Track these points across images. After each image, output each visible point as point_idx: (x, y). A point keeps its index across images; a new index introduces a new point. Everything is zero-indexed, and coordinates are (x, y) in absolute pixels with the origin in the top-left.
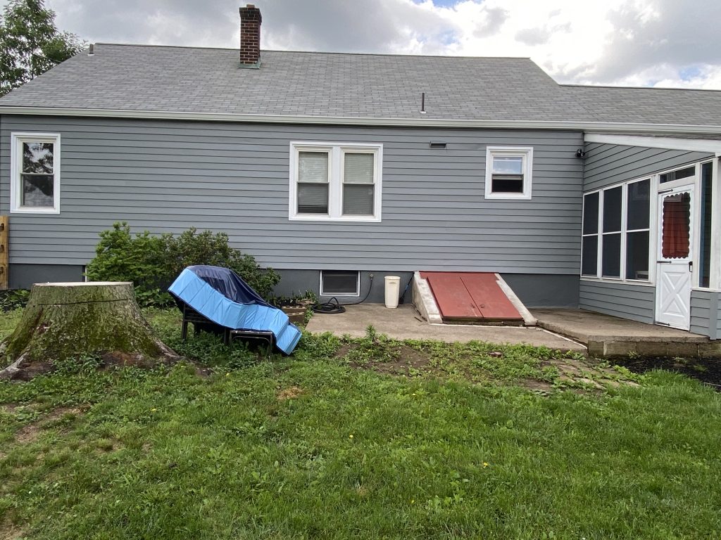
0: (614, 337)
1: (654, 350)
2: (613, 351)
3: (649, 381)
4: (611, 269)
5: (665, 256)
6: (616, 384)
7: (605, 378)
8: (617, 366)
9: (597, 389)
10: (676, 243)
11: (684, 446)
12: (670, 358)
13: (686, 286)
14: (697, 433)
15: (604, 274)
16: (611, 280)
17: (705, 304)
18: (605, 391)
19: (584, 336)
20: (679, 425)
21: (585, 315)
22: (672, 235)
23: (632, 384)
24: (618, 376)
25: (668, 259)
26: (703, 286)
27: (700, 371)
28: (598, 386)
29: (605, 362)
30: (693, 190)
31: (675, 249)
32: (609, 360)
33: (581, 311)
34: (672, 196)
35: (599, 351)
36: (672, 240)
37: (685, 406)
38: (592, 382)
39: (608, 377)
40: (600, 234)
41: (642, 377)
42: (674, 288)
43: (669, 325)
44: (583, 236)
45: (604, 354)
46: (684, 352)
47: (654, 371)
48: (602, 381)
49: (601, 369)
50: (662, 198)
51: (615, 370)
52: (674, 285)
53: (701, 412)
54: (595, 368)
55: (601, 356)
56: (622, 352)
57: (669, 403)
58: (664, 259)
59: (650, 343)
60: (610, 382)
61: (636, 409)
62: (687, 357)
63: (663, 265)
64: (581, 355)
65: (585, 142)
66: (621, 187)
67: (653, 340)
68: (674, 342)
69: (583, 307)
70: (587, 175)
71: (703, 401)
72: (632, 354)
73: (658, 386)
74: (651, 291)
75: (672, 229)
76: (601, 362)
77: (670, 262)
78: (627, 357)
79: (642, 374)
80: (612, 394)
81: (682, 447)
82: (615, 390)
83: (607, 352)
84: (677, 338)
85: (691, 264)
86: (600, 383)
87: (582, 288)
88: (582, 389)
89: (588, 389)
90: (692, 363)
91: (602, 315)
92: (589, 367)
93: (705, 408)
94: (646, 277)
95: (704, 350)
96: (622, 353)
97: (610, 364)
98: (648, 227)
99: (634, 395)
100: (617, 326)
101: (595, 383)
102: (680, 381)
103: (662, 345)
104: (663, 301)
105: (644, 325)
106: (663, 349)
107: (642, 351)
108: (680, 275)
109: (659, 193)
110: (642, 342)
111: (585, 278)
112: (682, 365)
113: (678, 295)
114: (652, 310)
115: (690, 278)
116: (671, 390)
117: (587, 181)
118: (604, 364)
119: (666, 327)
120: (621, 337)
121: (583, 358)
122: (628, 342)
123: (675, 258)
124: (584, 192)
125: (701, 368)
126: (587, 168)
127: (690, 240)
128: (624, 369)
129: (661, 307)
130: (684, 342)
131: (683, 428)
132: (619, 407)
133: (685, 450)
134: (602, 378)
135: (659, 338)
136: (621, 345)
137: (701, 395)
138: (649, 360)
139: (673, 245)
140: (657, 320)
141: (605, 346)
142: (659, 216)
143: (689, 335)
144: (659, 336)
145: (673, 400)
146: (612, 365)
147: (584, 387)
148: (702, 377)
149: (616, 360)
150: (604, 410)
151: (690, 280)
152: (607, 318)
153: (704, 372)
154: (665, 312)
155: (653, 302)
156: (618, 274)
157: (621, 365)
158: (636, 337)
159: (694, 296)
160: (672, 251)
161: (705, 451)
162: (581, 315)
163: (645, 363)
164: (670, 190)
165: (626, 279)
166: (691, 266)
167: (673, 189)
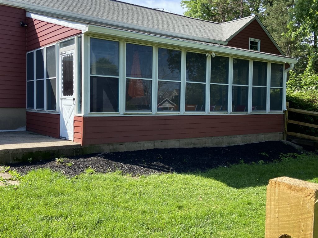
0: (18, 150)
5: (64, 95)
13: (73, 113)
25: (65, 97)
26: (79, 113)
30: (74, 53)
34: (66, 57)
40: (35, 80)
43: (66, 138)
44: (27, 81)
45: (11, 162)
46: (66, 155)
58: (63, 97)
63: (63, 101)
65: (27, 17)
66: (43, 49)
68: (60, 149)
70: (28, 40)
74: (58, 117)
77: (66, 99)
85: (74, 99)
94: (55, 108)
95: (78, 152)
98: (55, 76)
108: (70, 107)
109: (60, 54)
111: (29, 110)
112: (60, 164)
114: (58, 129)
117: (28, 44)
119: (64, 139)
120: (23, 149)
123: (68, 96)
124: (27, 51)
125: (70, 164)
127: (74, 85)
129: (63, 127)
130: (66, 149)
140: (61, 135)
142: (60, 69)
151: (74, 109)
154: (64, 130)
158: (33, 148)
159: (75, 120)
164: (65, 52)
165: (47, 110)
166: (74, 101)
167: (66, 52)
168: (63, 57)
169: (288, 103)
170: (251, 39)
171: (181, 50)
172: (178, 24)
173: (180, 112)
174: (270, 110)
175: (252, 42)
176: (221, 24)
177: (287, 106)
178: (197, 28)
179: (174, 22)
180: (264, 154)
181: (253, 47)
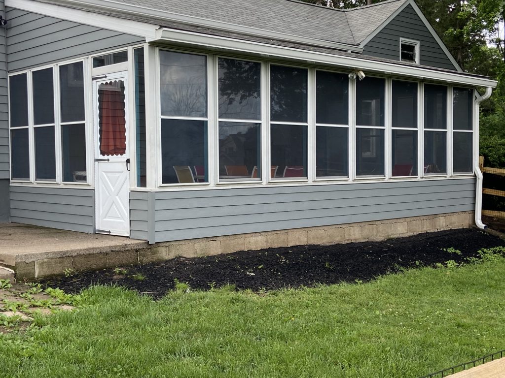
0: (47, 253)
1: (94, 264)
2: (46, 272)
3: (85, 301)
4: (46, 171)
5: (103, 153)
6: (47, 312)
7: (35, 306)
8: (50, 289)
9: (23, 322)
10: (115, 139)
11: (115, 369)
12: (110, 270)
13: (125, 186)
14: (129, 352)
15: (38, 176)
16: (46, 184)
17: (143, 206)
18: (32, 322)
19: (10, 257)
20: (112, 346)
21: (16, 230)
22: (111, 129)
23: (65, 307)
24: (50, 301)
25: (106, 157)
26: (141, 186)
27: (139, 280)
28: (25, 318)
29: (36, 286)
30: (126, 78)
31: (115, 146)
32: (41, 283)
33: (12, 225)
34: (107, 83)
35: (30, 273)
36: (111, 135)
37: (121, 323)
38: (18, 313)
39: (38, 304)
40: (31, 126)
41: (78, 298)
42: (113, 190)
43: (109, 232)
44: (10, 128)
45: (36, 276)
46: (125, 262)
47: (91, 288)
48: (30, 310)
49: (30, 296)
50: (96, 85)
51: (48, 294)
52: (113, 186)
53: (136, 325)
54: (24, 295)
55: (33, 280)
56: (57, 270)
57: (103, 324)
58: (101, 157)
59: (88, 255)
60: (38, 310)
61: (66, 338)
62: (126, 266)
63: (101, 163)
64: (7, 281)
65: (6, 7)
66: (51, 69)
67: (91, 252)
68: (114, 252)
69: (15, 220)
70: (11, 50)
71: (139, 314)
72: (68, 271)
73: (94, 304)
74: (90, 194)
75: (111, 122)
76: (32, 287)
77: (108, 160)
78: (63, 275)
79: (78, 292)
80: (40, 325)
81: (113, 371)
82: (44, 319)
83: (39, 273)
84: (116, 246)
85: (128, 161)
86: (27, 314)
87: (12, 196)
88: (4, 325)
89: (11, 325)
90: (131, 273)
91: (37, 227)
92: (16, 296)
93: (140, 321)
94: (84, 178)
95: (144, 256)
96: (57, 272)
97: (42, 287)
98: (84, 119)
99: (66, 320)
100: (52, 240)
101: (20, 314)
102: (118, 295)
103: (101, 256)
104: (103, 205)
105: (84, 235)
106: (103, 261)
107: (79, 266)
108: (117, 175)
109: (94, 79)
110: (79, 255)
111: (15, 183)
112: (121, 277)
113: (117, 197)
114: (92, 217)
115: (128, 178)
116: (107, 308)
117: (11, 58)
118: (35, 289)
119: (106, 235)
120: (56, 253)
121: (9, 285)
122: (63, 257)
123: (112, 155)
124: (9, 72)
125: (140, 277)
126: (11, 41)
127: (126, 134)
128: (58, 292)
129: (101, 212)
130: (123, 250)
131: (115, 348)
132: (46, 339)
133: (116, 373)
134: (30, 307)
135: (98, 248)
136: (56, 263)
137: (138, 307)
138: (86, 276)
139: (113, 140)
140: (97, 228)
141: (37, 266)
142: (95, 106)
143: (128, 242)
144: (97, 246)
145: (108, 318)
146: (44, 288)
147: (5, 323)
148: (140, 287)
149: (50, 281)
150: (29, 347)
151: (128, 180)
152: (43, 231)
153: (143, 281)
154: (105, 218)
155: (93, 207)
156: (53, 176)
157: (54, 287)
158: (72, 251)
159: (132, 199)
160: (112, 148)
161: (136, 368)
162: (11, 231)
163: (82, 280)
164: (104, 76)
165: (63, 181)
166: (128, 164)
167: (107, 75)
168: (100, 83)
169: (482, 158)
170: (402, 40)
171: (307, 68)
172: (272, 14)
173: (307, 179)
174: (454, 172)
175: (404, 47)
176: (344, 12)
177: (481, 164)
178: (305, 21)
179: (265, 10)
180: (451, 250)
181: (407, 54)
